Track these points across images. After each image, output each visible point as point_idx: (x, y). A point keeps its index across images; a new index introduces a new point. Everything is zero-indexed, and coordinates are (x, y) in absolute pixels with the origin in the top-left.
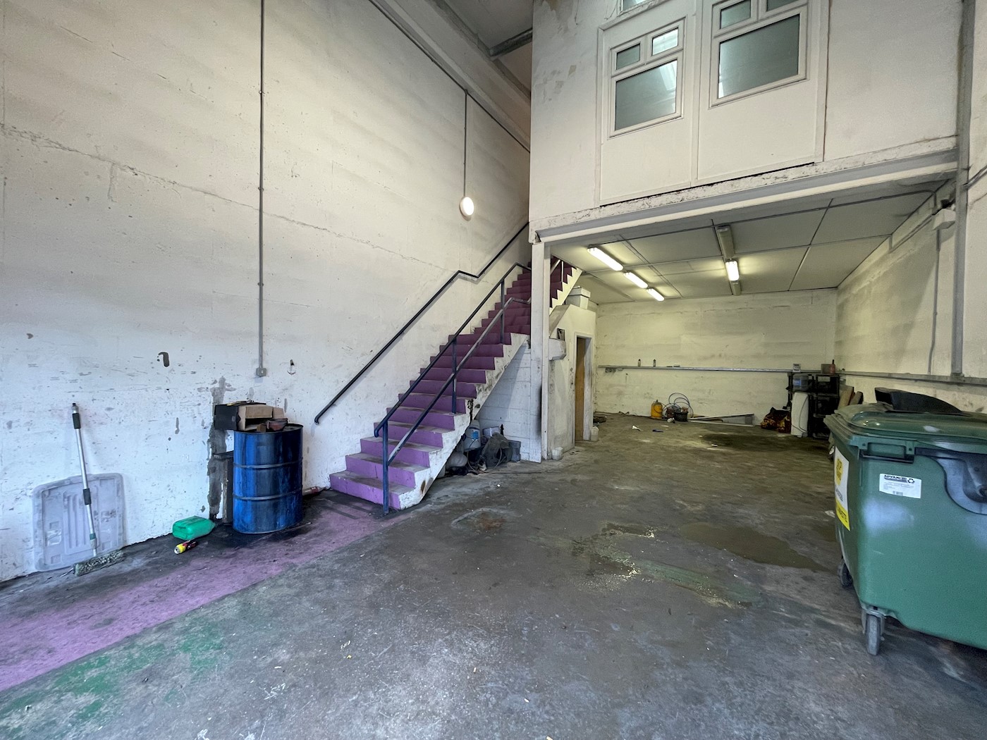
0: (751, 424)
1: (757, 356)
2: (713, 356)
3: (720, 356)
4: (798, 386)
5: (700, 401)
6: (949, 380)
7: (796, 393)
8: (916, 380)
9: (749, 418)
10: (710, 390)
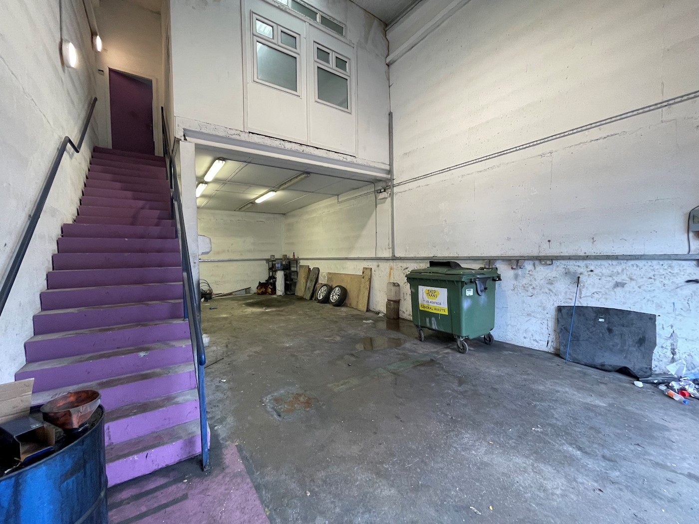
0: (249, 293)
1: (250, 251)
2: (224, 251)
3: (228, 251)
4: (278, 267)
5: (216, 283)
6: (390, 258)
7: (278, 272)
8: (364, 260)
9: (247, 290)
10: (223, 275)
